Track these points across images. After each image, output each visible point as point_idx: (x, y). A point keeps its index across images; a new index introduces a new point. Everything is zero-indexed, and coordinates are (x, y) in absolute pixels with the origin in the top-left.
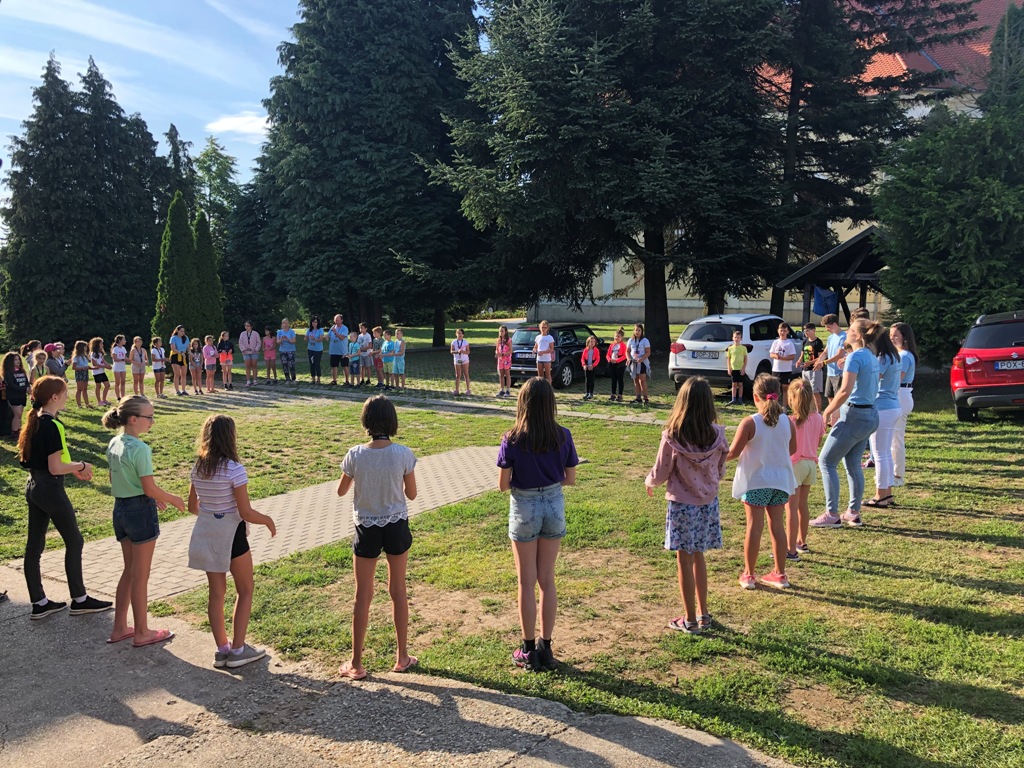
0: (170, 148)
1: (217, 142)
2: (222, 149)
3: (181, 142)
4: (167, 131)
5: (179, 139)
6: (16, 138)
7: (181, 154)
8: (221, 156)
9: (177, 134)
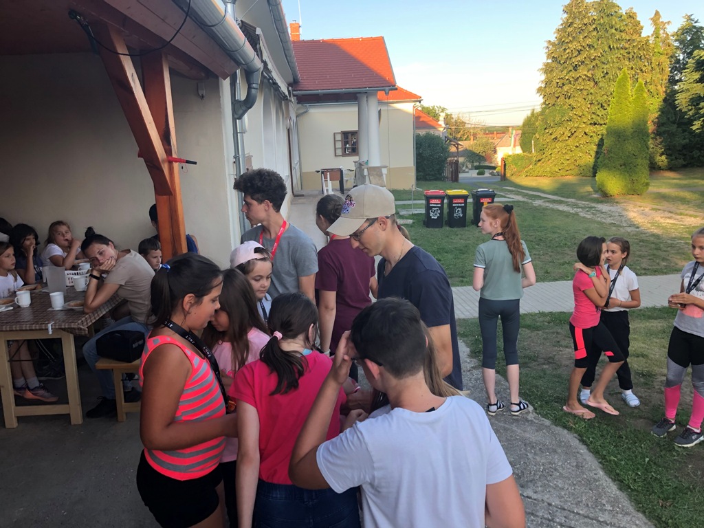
0: (653, 29)
1: (692, 17)
2: (696, 22)
3: (662, 22)
4: (652, 16)
5: (661, 20)
6: (550, 41)
7: (662, 32)
8: (695, 27)
9: (660, 16)
